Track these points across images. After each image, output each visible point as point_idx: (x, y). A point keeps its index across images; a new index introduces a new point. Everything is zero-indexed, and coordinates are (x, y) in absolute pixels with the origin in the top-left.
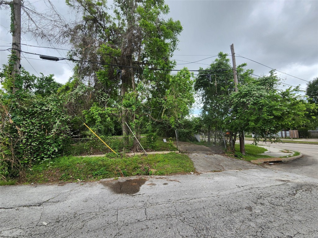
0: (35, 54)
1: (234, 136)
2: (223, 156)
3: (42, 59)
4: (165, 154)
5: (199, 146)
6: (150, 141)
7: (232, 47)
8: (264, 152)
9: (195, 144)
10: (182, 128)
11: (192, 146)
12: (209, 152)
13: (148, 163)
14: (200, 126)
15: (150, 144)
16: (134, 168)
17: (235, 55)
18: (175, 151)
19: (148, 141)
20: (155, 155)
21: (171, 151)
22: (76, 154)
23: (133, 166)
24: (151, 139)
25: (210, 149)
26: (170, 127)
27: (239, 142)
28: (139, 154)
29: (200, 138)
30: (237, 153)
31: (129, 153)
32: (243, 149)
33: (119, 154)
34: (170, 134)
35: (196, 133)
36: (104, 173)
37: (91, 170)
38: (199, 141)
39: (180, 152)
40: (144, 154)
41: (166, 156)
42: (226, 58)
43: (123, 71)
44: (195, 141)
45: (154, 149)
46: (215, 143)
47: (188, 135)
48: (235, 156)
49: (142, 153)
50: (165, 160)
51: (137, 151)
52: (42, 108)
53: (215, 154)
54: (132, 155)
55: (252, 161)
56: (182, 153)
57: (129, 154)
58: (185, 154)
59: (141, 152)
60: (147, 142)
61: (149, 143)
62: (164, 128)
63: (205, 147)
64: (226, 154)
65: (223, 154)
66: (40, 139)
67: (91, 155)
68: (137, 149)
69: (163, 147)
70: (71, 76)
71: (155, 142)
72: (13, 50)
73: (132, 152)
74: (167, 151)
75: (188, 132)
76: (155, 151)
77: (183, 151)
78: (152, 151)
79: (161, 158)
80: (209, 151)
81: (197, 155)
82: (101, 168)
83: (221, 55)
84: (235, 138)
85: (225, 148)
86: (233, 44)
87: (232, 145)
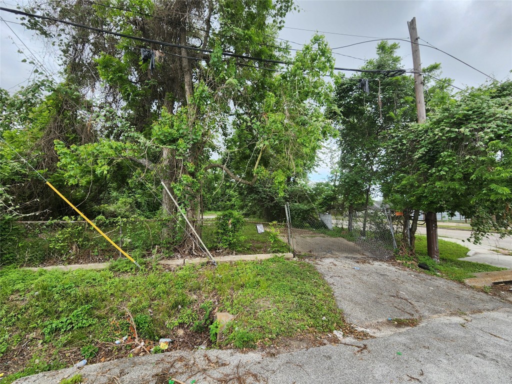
2: (394, 265)
4: (261, 261)
5: (333, 239)
6: (224, 230)
7: (412, 24)
8: (468, 254)
9: (322, 235)
10: (296, 202)
11: (319, 239)
12: (359, 256)
13: (214, 288)
14: (334, 198)
15: (225, 237)
16: (175, 306)
17: (419, 41)
18: (283, 252)
19: (219, 231)
20: (236, 264)
21: (273, 252)
22: (30, 263)
23: (172, 298)
24: (227, 225)
25: (359, 248)
26: (272, 199)
28: (197, 261)
29: (331, 221)
30: (422, 259)
31: (170, 258)
32: (434, 250)
33: (141, 264)
34: (273, 212)
35: (323, 212)
36: (80, 325)
37: (45, 314)
38: (330, 226)
39: (294, 257)
40: (208, 263)
41: (261, 269)
42: (395, 56)
43: (157, 53)
44: (322, 226)
45: (233, 248)
46: (363, 233)
47: (308, 214)
48: (420, 266)
49: (204, 260)
50: (258, 282)
51: (190, 254)
53: (375, 259)
54: (178, 266)
55: (467, 281)
56: (299, 256)
57: (170, 262)
58: (307, 260)
59: (201, 256)
60: (218, 233)
61: (222, 234)
62: (260, 201)
63: (345, 241)
64: (399, 261)
65: (392, 259)
67: (69, 264)
68: (191, 249)
69: (258, 241)
71: (237, 231)
73: (179, 256)
74: (266, 252)
75: (309, 210)
76: (236, 254)
77: (303, 254)
78: (228, 254)
79: (248, 276)
80: (358, 252)
81: (335, 265)
82: (76, 309)
83: (382, 48)
84: (414, 224)
85: (394, 246)
86: (414, 18)
87: (409, 240)
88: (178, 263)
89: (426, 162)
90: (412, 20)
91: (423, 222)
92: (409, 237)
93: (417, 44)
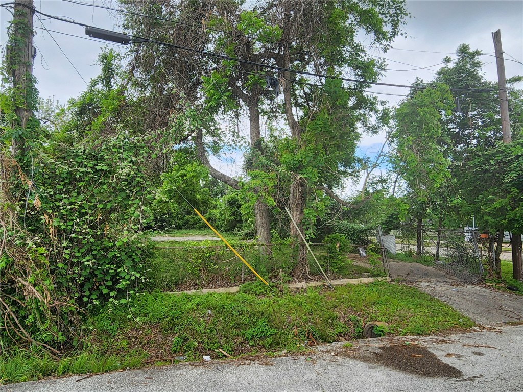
0: (73, 23)
1: (498, 242)
3: (88, 37)
7: (497, 36)
15: (333, 261)
17: (504, 56)
21: (374, 277)
24: (335, 248)
27: (511, 259)
28: (313, 284)
29: (395, 244)
31: (290, 282)
32: (520, 271)
36: (269, 333)
38: (393, 250)
39: (391, 281)
40: (323, 286)
48: (508, 288)
49: (319, 284)
52: (98, 168)
53: (466, 283)
54: (299, 289)
57: (291, 285)
59: (315, 280)
60: (326, 256)
61: (331, 257)
65: (481, 283)
66: (95, 250)
70: (95, 77)
72: (20, 8)
73: (296, 279)
82: (257, 321)
83: (463, 50)
84: (499, 246)
85: (480, 268)
86: (499, 30)
87: (494, 263)
88: (298, 287)
89: (516, 186)
90: (497, 32)
91: (508, 245)
92: (495, 260)
93: (502, 59)
